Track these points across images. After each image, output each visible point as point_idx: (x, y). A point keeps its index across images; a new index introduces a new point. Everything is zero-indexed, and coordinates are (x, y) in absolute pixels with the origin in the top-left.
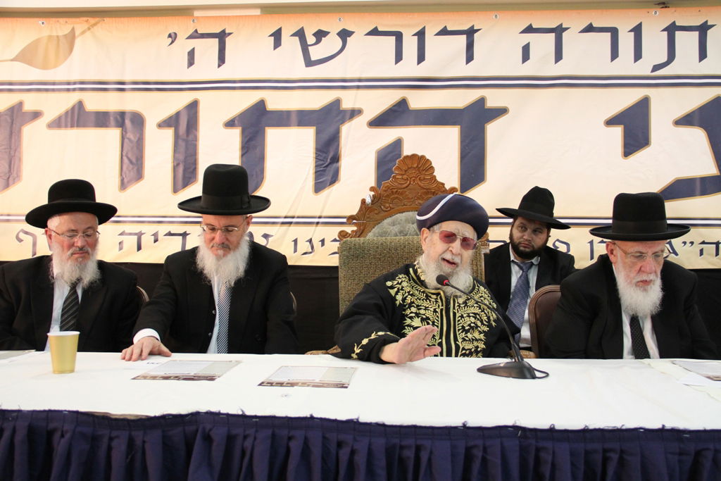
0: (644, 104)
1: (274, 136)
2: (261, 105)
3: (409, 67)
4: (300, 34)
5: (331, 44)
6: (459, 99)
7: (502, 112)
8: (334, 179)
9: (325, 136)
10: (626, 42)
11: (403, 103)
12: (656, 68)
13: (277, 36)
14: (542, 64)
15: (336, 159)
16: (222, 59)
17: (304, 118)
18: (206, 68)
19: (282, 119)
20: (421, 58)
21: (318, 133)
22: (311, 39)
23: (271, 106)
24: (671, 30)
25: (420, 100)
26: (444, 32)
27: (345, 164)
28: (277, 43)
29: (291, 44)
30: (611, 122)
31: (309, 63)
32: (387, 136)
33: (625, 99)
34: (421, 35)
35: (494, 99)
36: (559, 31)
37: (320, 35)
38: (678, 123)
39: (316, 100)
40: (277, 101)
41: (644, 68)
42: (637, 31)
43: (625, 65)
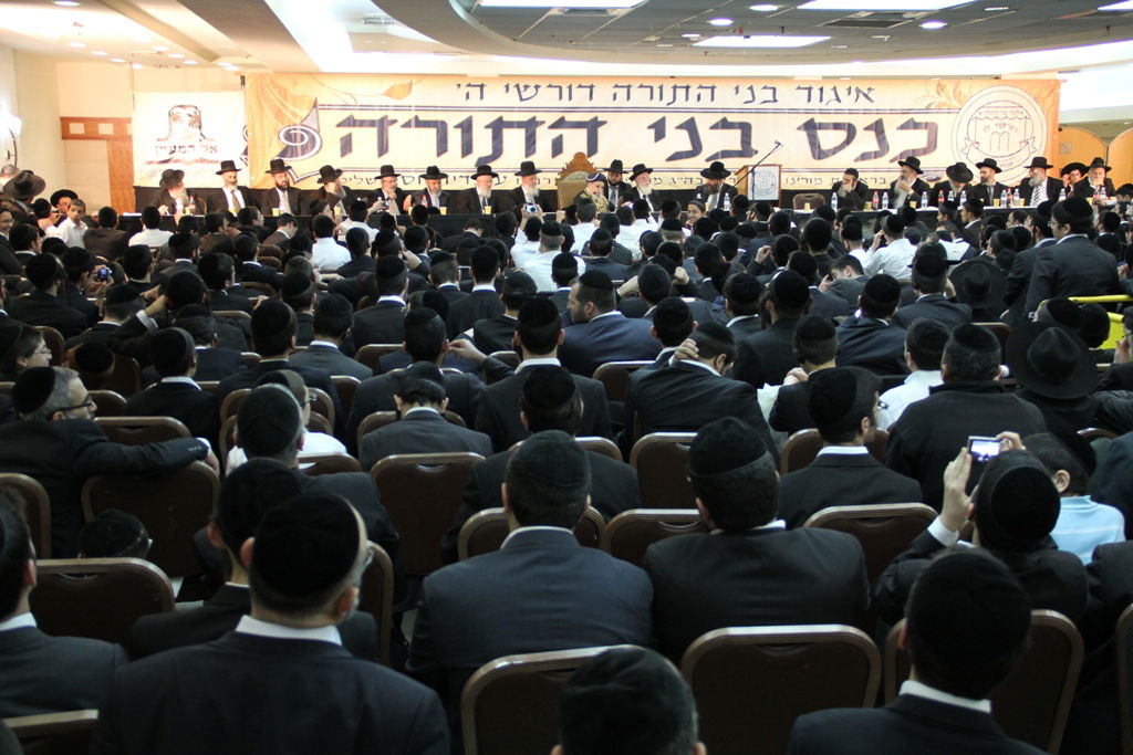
0: (663, 120)
1: (506, 132)
2: (501, 118)
3: (565, 103)
4: (517, 86)
5: (531, 91)
6: (587, 117)
7: (604, 123)
8: (534, 152)
9: (530, 132)
10: (656, 93)
11: (563, 118)
12: (669, 104)
13: (507, 87)
14: (621, 101)
15: (534, 143)
16: (482, 97)
17: (520, 125)
18: (475, 101)
19: (511, 125)
20: (570, 98)
21: (526, 131)
22: (522, 89)
23: (505, 119)
24: (675, 88)
25: (570, 117)
26: (580, 86)
27: (538, 145)
28: (507, 90)
29: (513, 90)
30: (650, 127)
31: (522, 100)
32: (556, 133)
33: (656, 117)
34: (570, 87)
35: (602, 117)
36: (629, 87)
37: (526, 87)
38: (677, 128)
39: (525, 117)
40: (508, 117)
41: (663, 104)
42: (661, 88)
43: (656, 103)
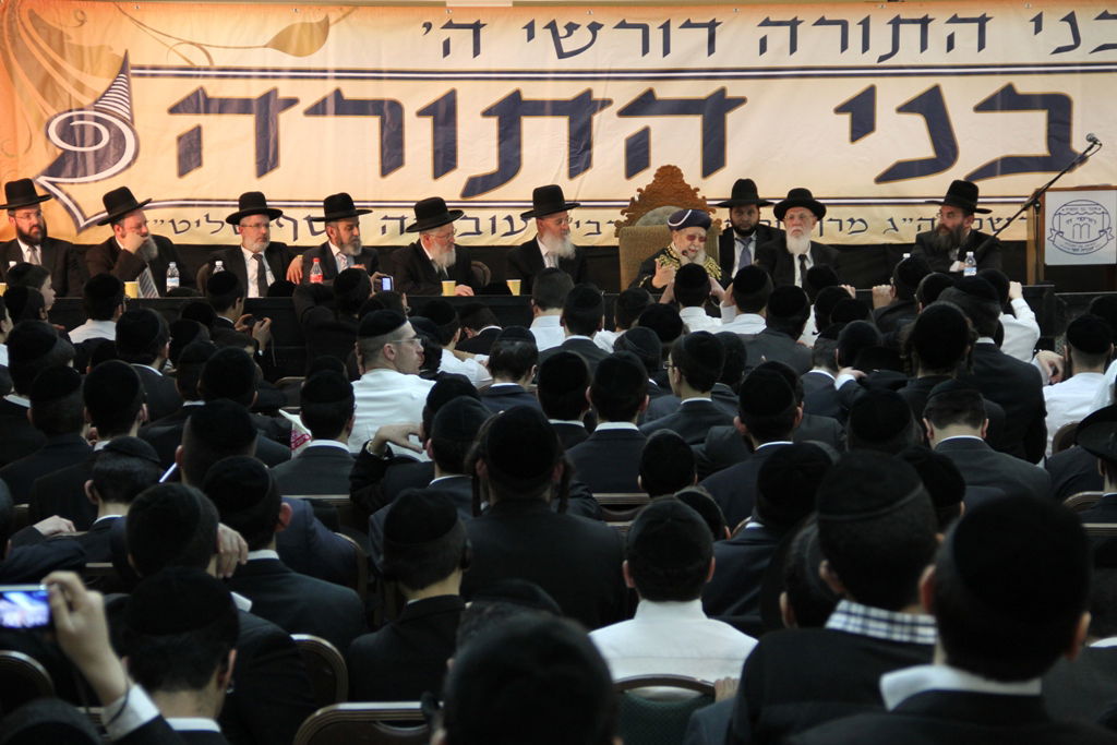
0: (870, 93)
1: (529, 125)
2: (517, 94)
3: (655, 60)
4: (552, 26)
5: (582, 37)
6: (701, 90)
7: (741, 101)
8: (588, 165)
9: (578, 125)
10: (855, 34)
11: (650, 94)
12: (882, 59)
13: (530, 28)
14: (778, 55)
15: (589, 146)
16: (476, 52)
17: (557, 108)
18: (462, 58)
19: (538, 108)
20: (666, 51)
21: (571, 122)
22: (562, 32)
23: (526, 96)
24: (896, 23)
25: (666, 91)
26: (688, 25)
27: (596, 151)
28: (531, 36)
29: (543, 36)
30: (840, 110)
31: (561, 55)
32: (635, 124)
33: (853, 88)
34: (666, 27)
35: (734, 89)
36: (794, 24)
37: (571, 28)
38: (901, 110)
39: (568, 91)
40: (532, 91)
41: (870, 58)
42: (865, 24)
43: (854, 56)
